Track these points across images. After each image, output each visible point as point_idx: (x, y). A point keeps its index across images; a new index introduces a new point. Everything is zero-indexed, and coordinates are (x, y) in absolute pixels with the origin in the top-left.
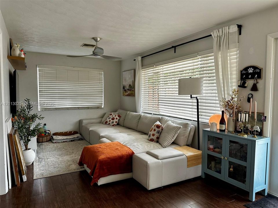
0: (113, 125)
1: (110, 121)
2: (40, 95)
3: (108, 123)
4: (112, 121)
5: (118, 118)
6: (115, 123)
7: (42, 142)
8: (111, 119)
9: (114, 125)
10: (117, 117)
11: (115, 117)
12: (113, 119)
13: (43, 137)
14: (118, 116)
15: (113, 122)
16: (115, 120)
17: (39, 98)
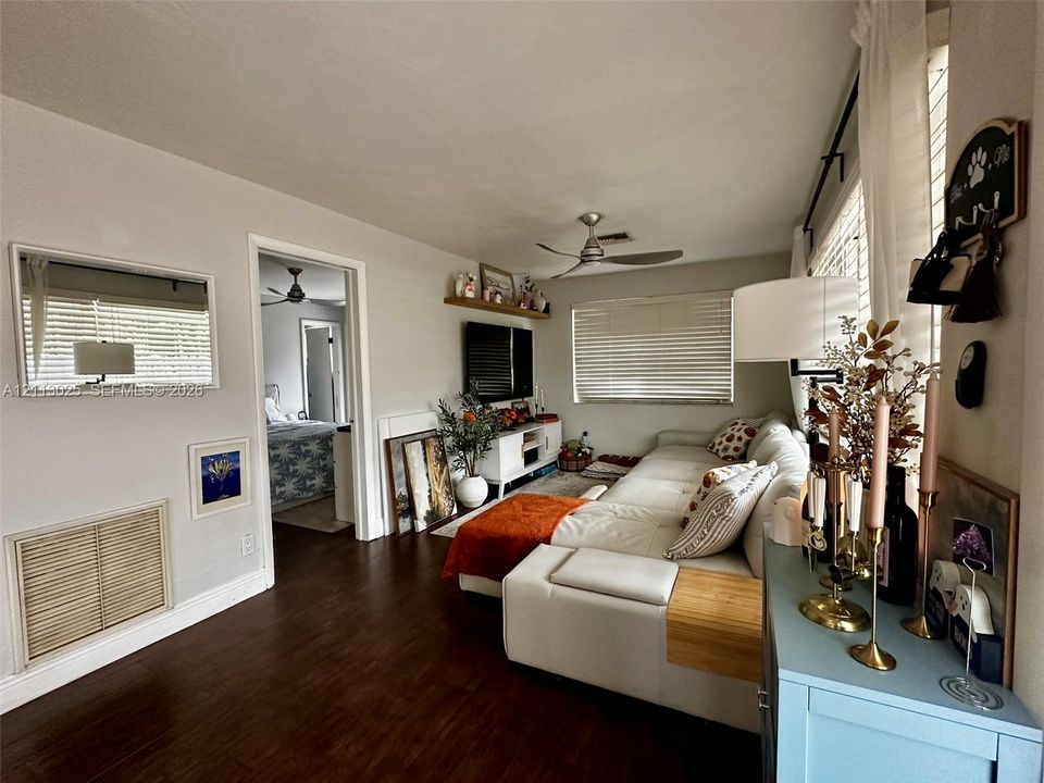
0: (725, 458)
1: (720, 443)
2: (577, 368)
3: (714, 450)
4: (725, 443)
5: (745, 437)
6: (731, 452)
7: (568, 471)
8: (724, 439)
9: (728, 457)
10: (742, 434)
11: (737, 435)
12: (730, 439)
13: (569, 459)
14: (746, 432)
15: (726, 449)
16: (735, 443)
17: (575, 374)
